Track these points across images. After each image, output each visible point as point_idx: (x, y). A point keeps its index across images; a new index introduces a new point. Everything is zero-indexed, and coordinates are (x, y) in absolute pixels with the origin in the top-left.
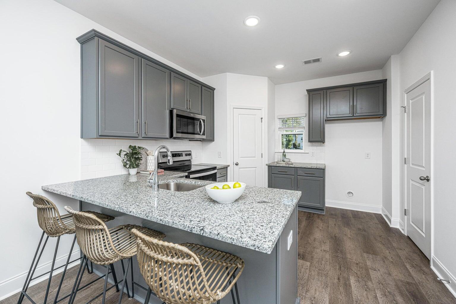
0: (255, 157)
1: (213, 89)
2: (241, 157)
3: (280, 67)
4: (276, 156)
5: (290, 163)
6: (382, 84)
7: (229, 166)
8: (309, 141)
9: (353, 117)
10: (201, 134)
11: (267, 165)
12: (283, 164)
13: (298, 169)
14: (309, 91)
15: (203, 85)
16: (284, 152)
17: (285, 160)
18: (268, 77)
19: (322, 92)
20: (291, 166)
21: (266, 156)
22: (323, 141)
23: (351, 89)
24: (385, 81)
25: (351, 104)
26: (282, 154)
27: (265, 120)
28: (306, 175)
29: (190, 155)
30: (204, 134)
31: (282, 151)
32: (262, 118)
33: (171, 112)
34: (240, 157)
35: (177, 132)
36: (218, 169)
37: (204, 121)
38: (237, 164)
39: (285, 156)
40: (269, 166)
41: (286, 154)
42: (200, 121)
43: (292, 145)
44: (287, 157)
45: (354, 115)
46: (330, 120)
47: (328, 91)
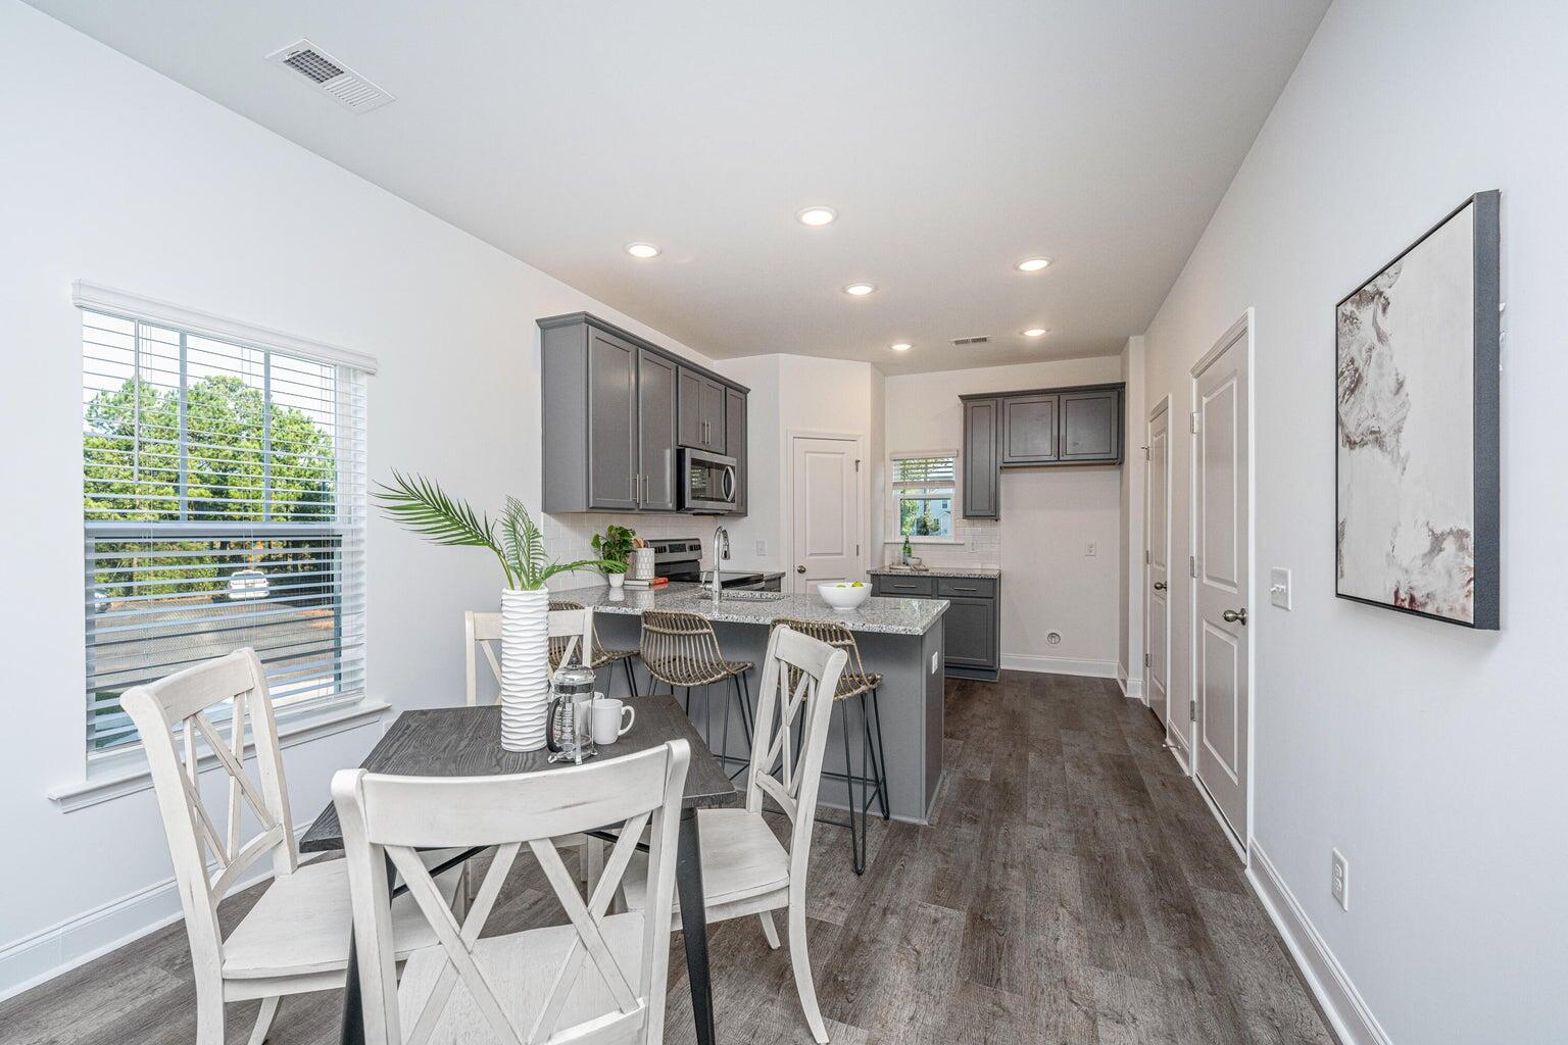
0: (841, 554)
1: (744, 391)
2: (811, 555)
3: (902, 347)
4: (887, 553)
5: (921, 567)
6: (1114, 395)
7: (784, 574)
8: (966, 516)
9: (1059, 462)
10: (729, 500)
11: (868, 572)
12: (905, 570)
13: (940, 580)
14: (964, 398)
15: (728, 385)
16: (907, 542)
17: (910, 560)
18: (873, 364)
19: (993, 403)
20: (924, 573)
21: (865, 552)
22: (994, 517)
23: (1054, 398)
24: (1122, 386)
25: (1055, 433)
26: (902, 547)
27: (865, 466)
28: (958, 594)
29: (699, 547)
30: (733, 501)
31: (903, 539)
32: (857, 462)
33: (680, 455)
34: (808, 553)
35: (693, 498)
36: (766, 581)
37: (733, 468)
38: (802, 571)
39: (909, 551)
40: (873, 576)
41: (912, 547)
42: (727, 471)
43: (912, 526)
44: (913, 553)
45: (1061, 458)
46: (1008, 467)
47: (1008, 402)
